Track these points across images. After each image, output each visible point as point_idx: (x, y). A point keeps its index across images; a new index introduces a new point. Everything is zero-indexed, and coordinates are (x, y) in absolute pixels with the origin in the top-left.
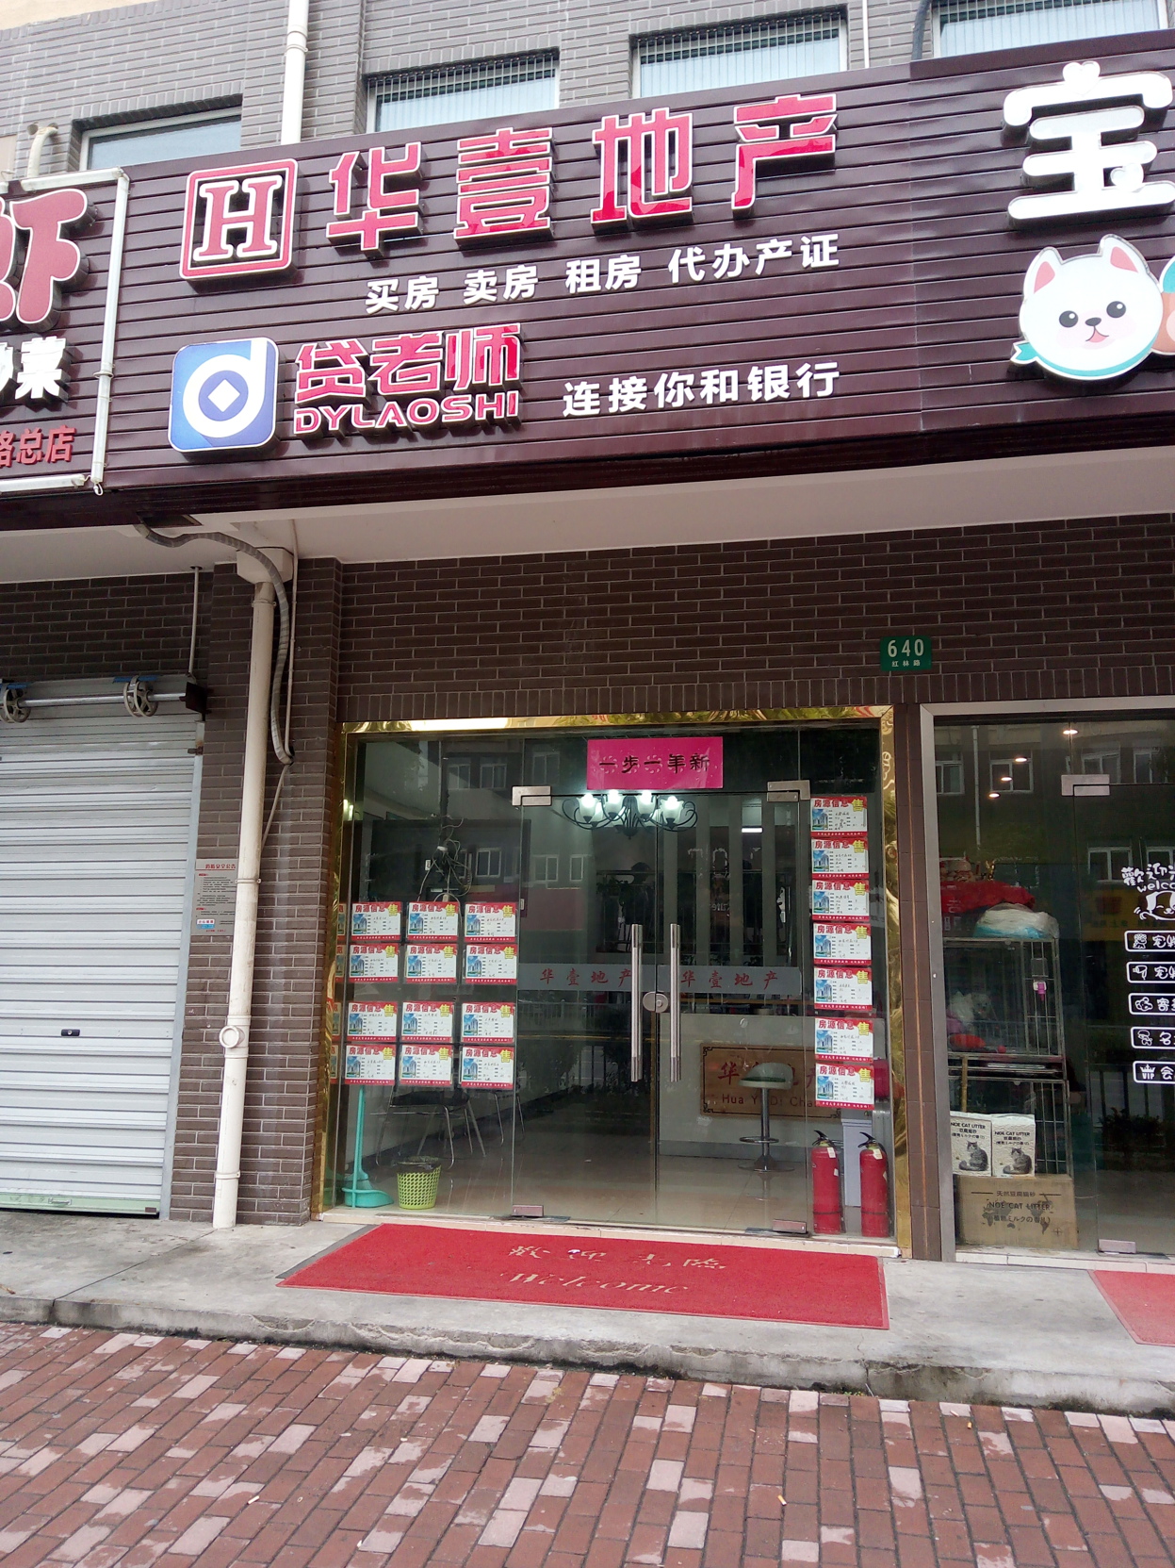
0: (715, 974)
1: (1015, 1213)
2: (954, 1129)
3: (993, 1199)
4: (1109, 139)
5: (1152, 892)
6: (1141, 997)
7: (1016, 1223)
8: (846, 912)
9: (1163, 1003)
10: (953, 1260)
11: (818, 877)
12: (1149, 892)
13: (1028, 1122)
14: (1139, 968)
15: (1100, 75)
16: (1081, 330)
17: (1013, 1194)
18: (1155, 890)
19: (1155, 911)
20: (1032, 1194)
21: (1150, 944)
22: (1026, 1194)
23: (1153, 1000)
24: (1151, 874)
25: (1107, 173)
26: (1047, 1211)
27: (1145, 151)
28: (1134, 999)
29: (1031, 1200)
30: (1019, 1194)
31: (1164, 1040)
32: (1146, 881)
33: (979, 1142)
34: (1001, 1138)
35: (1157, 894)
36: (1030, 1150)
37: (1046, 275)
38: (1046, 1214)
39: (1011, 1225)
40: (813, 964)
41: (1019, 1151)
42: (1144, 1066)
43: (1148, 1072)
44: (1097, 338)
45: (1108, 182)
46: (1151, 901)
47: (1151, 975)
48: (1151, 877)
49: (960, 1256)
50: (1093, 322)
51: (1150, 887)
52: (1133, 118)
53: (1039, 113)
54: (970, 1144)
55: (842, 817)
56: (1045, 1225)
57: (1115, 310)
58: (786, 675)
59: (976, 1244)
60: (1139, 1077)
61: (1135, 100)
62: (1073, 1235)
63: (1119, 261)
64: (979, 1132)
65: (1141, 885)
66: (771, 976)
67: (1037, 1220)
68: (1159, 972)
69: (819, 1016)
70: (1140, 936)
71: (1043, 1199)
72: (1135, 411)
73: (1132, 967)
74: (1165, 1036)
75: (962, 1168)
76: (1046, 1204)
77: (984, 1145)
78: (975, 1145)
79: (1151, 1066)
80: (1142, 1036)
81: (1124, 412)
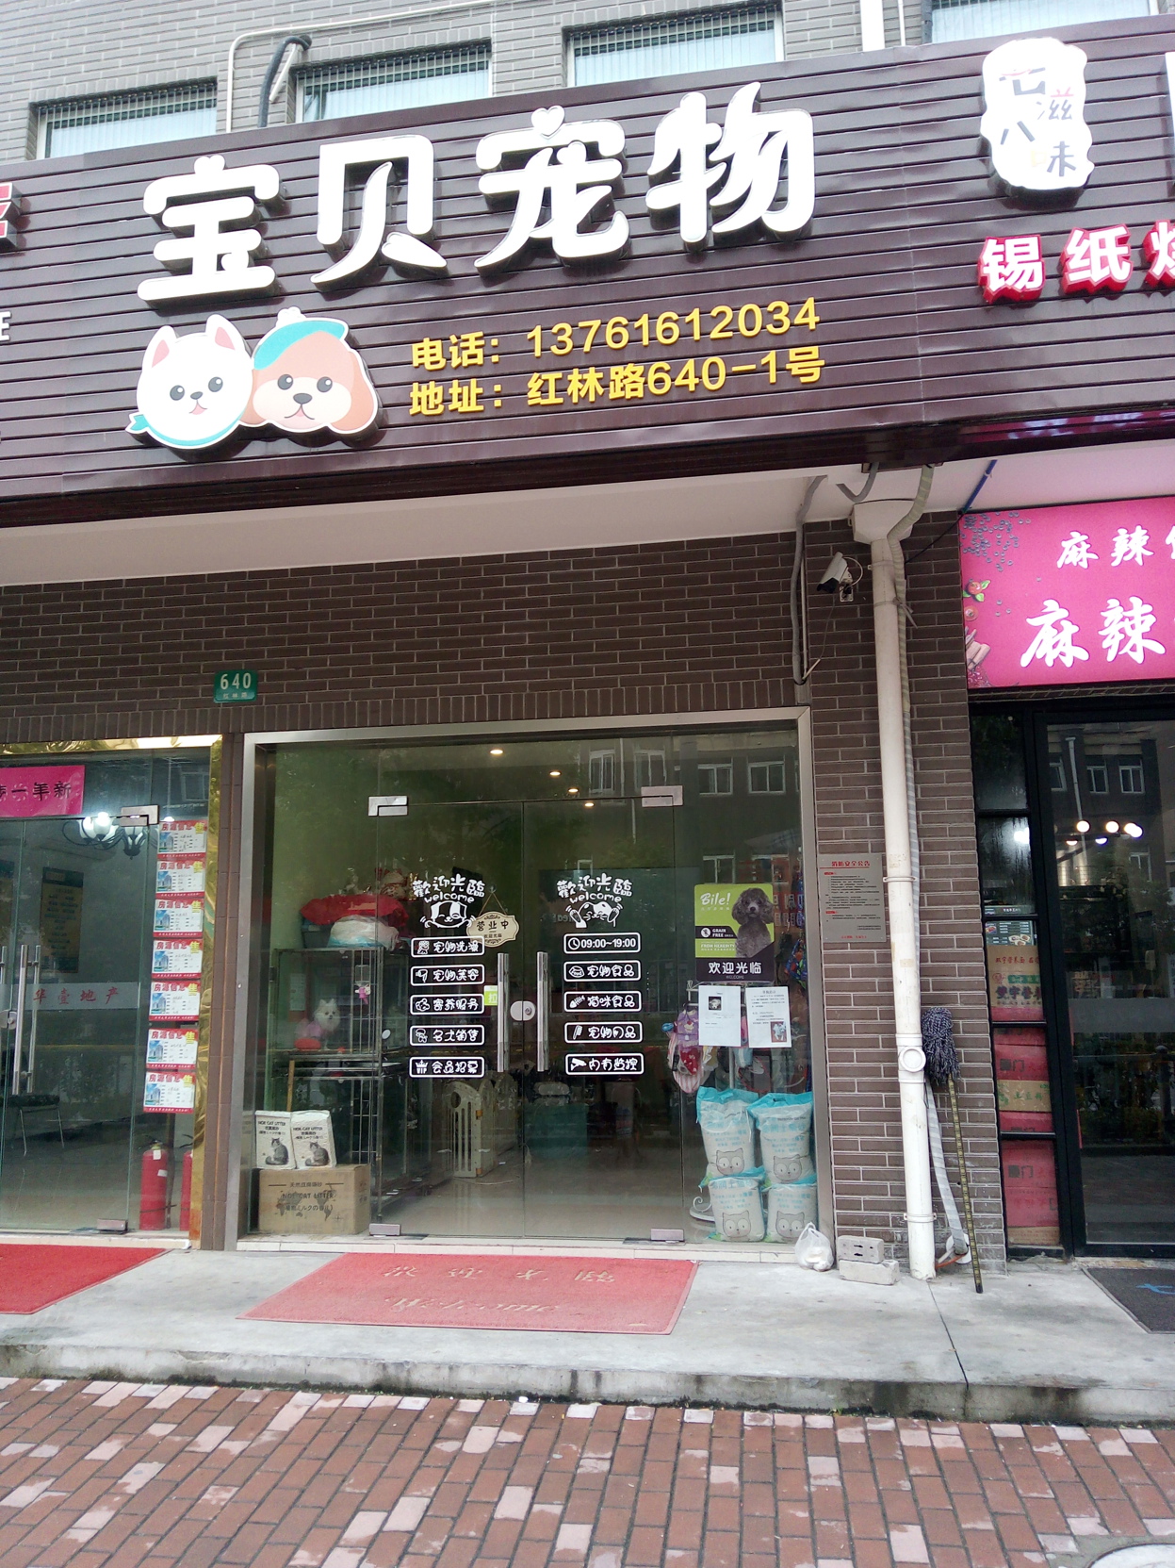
0: (64, 991)
1: (304, 1203)
2: (260, 1128)
3: (287, 1190)
4: (227, 227)
5: (436, 902)
6: (421, 998)
7: (303, 1212)
8: (184, 929)
9: (438, 1003)
10: (234, 1249)
11: (160, 897)
12: (433, 903)
13: (322, 1118)
14: (421, 971)
15: (226, 168)
16: (187, 401)
17: (304, 1185)
18: (439, 900)
19: (437, 920)
20: (320, 1184)
21: (432, 950)
22: (315, 1184)
23: (430, 1001)
24: (436, 886)
25: (220, 257)
26: (331, 1200)
27: (251, 239)
28: (416, 1000)
29: (318, 1190)
30: (309, 1184)
31: (437, 1037)
32: (433, 892)
33: (281, 1137)
34: (299, 1133)
35: (440, 904)
36: (326, 1141)
37: (163, 352)
38: (330, 1203)
39: (299, 1214)
40: (150, 978)
41: (316, 1145)
42: (419, 1061)
43: (422, 1066)
44: (199, 410)
45: (220, 268)
46: (435, 910)
47: (431, 978)
48: (436, 889)
49: (242, 1245)
50: (196, 396)
51: (435, 898)
52: (243, 208)
53: (173, 202)
54: (274, 1140)
55: (186, 839)
56: (328, 1213)
57: (215, 386)
58: (132, 707)
59: (268, 1233)
60: (415, 1072)
61: (249, 192)
62: (351, 1222)
63: (222, 339)
64: (281, 1129)
65: (428, 896)
66: (113, 991)
67: (322, 1208)
68: (437, 975)
69: (153, 1027)
70: (424, 943)
71: (328, 1188)
72: (233, 477)
73: (415, 971)
74: (438, 1034)
75: (268, 1163)
76: (330, 1194)
77: (286, 1141)
78: (277, 1140)
79: (425, 1061)
80: (419, 1034)
81: (224, 478)
